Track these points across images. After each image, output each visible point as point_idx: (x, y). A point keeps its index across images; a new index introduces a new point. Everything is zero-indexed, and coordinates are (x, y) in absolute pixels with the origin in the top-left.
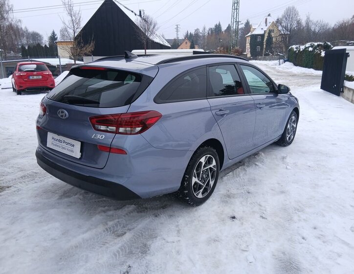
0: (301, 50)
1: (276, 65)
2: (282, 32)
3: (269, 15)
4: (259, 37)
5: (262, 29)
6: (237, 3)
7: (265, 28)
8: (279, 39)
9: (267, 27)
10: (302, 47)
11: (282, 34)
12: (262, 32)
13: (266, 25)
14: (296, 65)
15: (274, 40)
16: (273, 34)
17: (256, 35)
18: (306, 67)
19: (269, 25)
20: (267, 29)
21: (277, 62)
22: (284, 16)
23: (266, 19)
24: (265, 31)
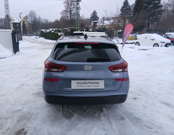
0: (48, 32)
1: (34, 38)
2: (30, 22)
3: (21, 13)
4: (18, 24)
5: (19, 20)
6: (7, 5)
7: (20, 20)
8: (29, 25)
9: (21, 19)
10: (48, 31)
11: (30, 23)
12: (19, 22)
13: (20, 18)
14: (46, 38)
15: (26, 26)
16: (25, 23)
17: (16, 23)
18: (52, 39)
19: (22, 18)
20: (22, 20)
21: (34, 37)
22: (29, 15)
23: (20, 15)
24: (20, 21)
